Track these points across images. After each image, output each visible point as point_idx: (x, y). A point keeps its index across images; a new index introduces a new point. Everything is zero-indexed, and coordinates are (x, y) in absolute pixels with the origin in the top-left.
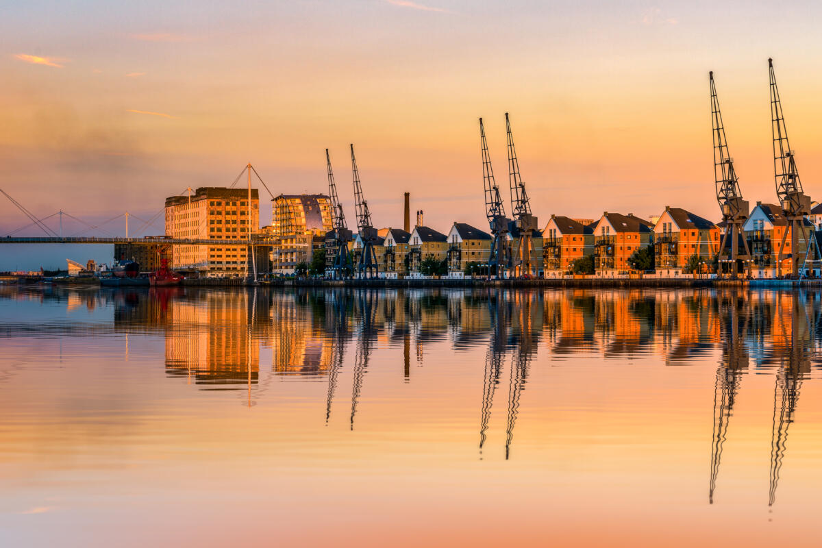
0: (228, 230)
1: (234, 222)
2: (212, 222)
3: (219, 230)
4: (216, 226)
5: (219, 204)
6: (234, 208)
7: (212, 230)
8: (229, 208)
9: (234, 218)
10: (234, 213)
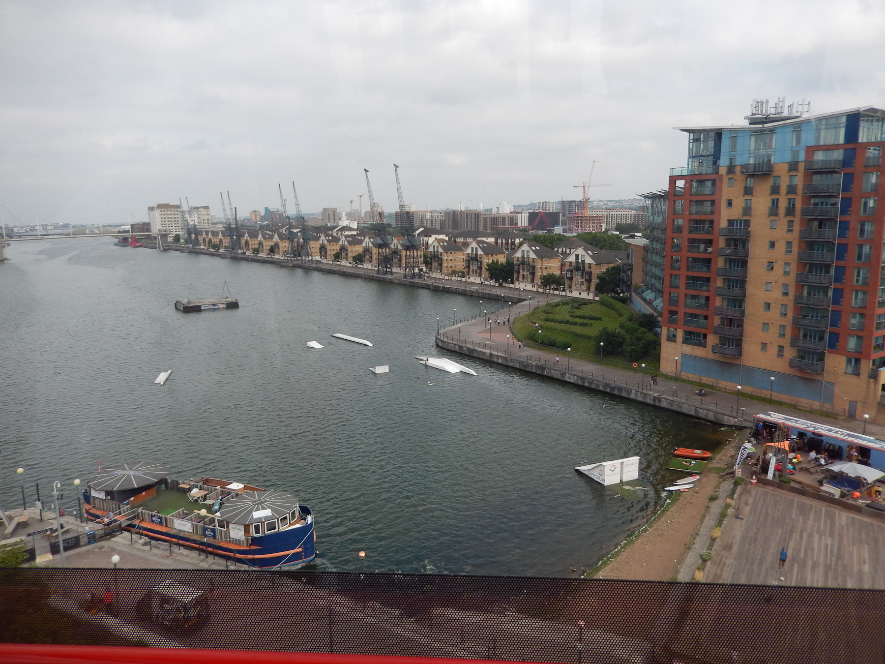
0: (169, 221)
1: (171, 218)
2: (162, 218)
3: (165, 221)
4: (163, 220)
5: (164, 211)
6: (171, 213)
7: (162, 221)
8: (168, 213)
9: (171, 216)
10: (171, 214)
